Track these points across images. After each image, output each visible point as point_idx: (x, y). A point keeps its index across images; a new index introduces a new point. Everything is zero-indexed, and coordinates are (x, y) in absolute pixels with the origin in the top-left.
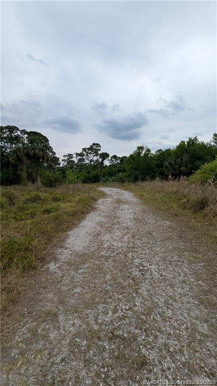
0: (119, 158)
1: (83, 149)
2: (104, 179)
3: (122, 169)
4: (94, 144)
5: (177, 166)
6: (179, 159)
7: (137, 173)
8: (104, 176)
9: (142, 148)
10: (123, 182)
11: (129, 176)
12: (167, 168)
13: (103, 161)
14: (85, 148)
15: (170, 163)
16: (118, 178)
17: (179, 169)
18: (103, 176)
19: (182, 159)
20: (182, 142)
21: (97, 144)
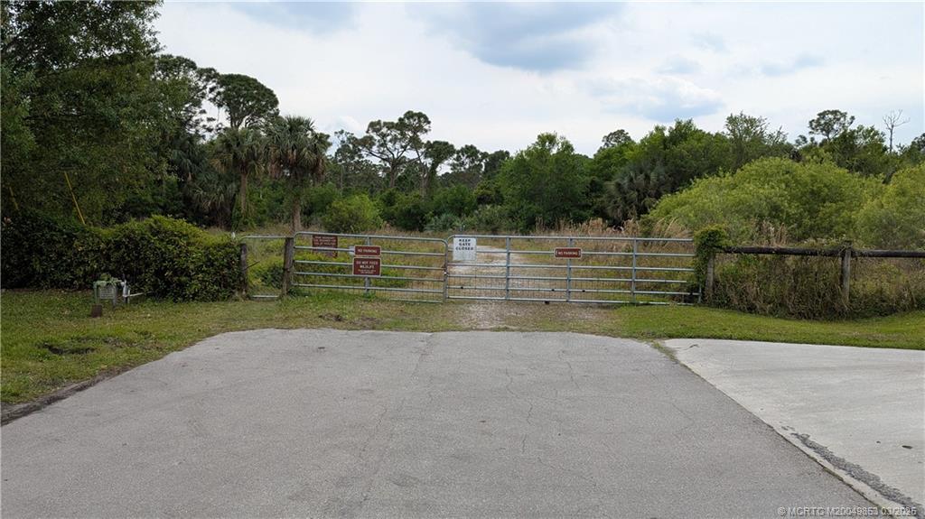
0: (485, 155)
1: (372, 125)
2: (440, 222)
3: (493, 194)
4: (410, 115)
5: (634, 195)
6: (641, 177)
7: (535, 207)
8: (438, 213)
9: (551, 139)
10: (494, 231)
11: (512, 215)
12: (611, 197)
13: (434, 166)
14: (379, 122)
15: (619, 186)
16: (480, 220)
17: (640, 200)
18: (435, 213)
19: (647, 177)
20: (657, 128)
21: (420, 115)
